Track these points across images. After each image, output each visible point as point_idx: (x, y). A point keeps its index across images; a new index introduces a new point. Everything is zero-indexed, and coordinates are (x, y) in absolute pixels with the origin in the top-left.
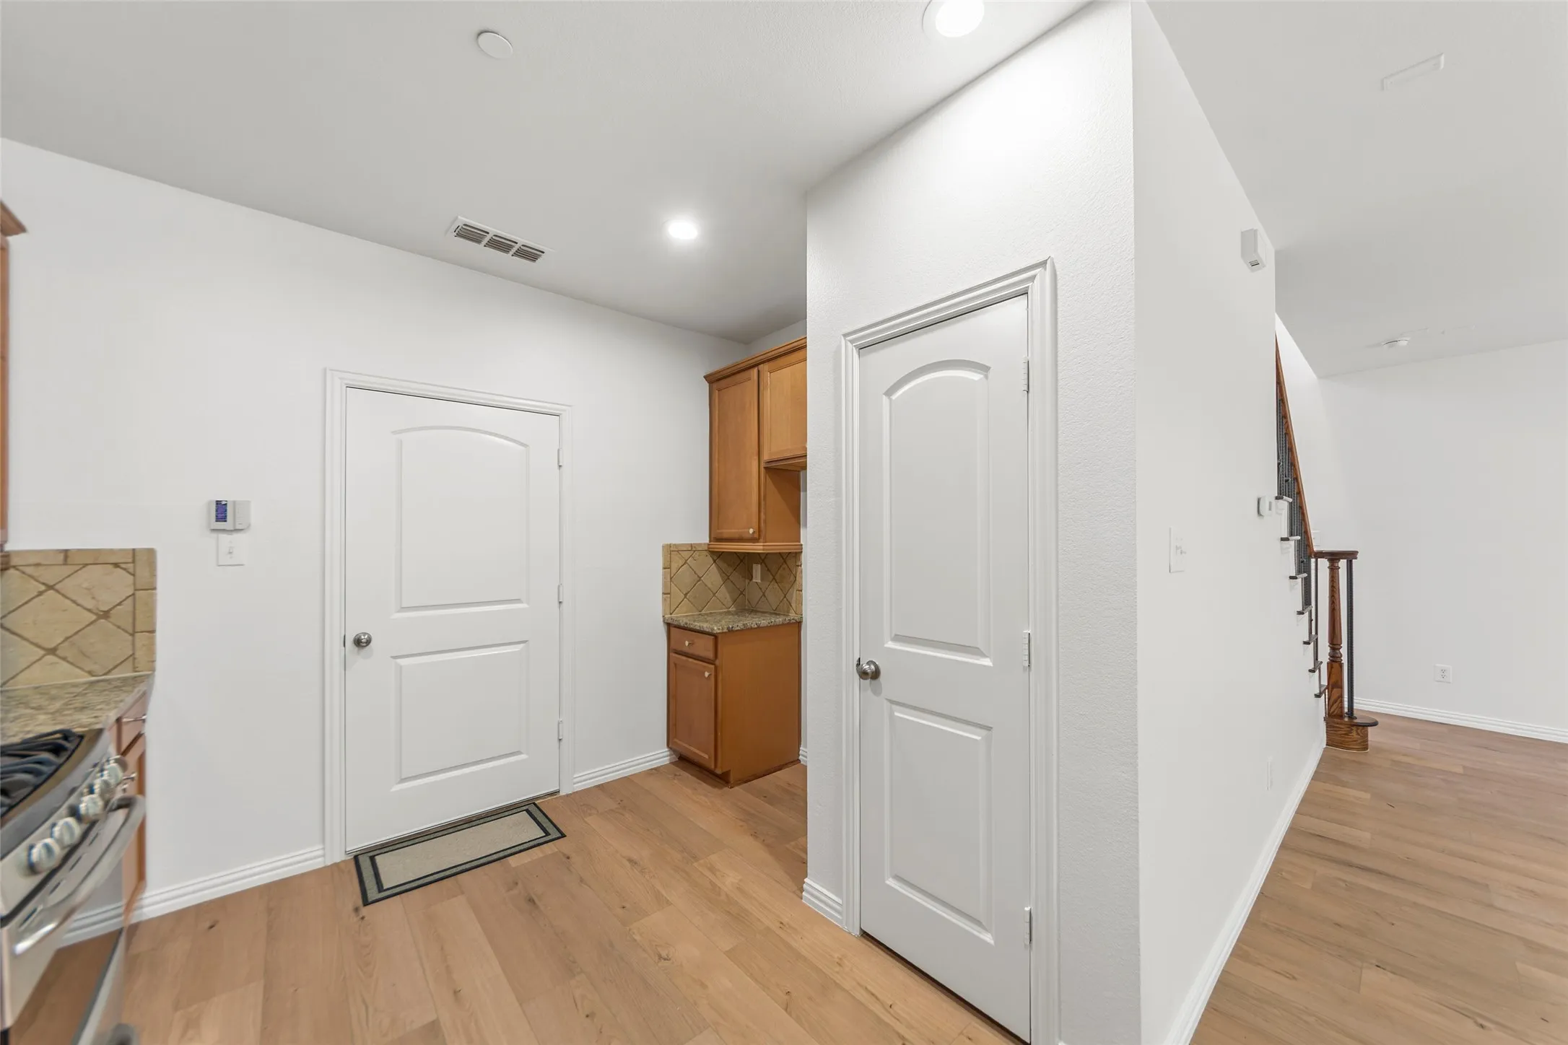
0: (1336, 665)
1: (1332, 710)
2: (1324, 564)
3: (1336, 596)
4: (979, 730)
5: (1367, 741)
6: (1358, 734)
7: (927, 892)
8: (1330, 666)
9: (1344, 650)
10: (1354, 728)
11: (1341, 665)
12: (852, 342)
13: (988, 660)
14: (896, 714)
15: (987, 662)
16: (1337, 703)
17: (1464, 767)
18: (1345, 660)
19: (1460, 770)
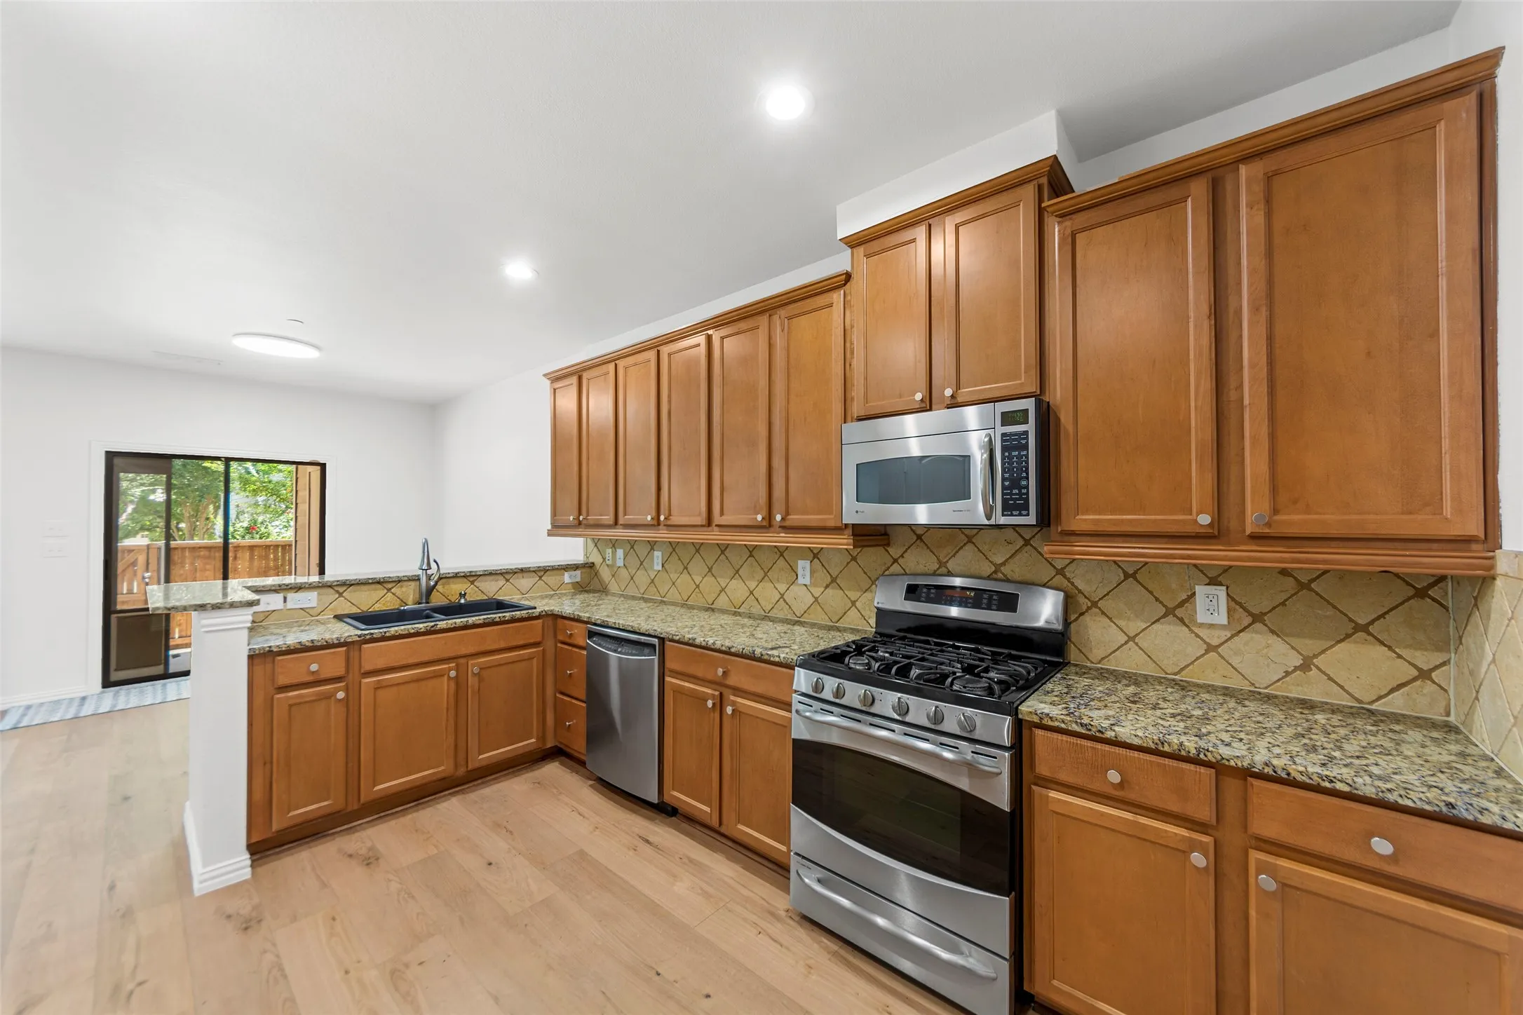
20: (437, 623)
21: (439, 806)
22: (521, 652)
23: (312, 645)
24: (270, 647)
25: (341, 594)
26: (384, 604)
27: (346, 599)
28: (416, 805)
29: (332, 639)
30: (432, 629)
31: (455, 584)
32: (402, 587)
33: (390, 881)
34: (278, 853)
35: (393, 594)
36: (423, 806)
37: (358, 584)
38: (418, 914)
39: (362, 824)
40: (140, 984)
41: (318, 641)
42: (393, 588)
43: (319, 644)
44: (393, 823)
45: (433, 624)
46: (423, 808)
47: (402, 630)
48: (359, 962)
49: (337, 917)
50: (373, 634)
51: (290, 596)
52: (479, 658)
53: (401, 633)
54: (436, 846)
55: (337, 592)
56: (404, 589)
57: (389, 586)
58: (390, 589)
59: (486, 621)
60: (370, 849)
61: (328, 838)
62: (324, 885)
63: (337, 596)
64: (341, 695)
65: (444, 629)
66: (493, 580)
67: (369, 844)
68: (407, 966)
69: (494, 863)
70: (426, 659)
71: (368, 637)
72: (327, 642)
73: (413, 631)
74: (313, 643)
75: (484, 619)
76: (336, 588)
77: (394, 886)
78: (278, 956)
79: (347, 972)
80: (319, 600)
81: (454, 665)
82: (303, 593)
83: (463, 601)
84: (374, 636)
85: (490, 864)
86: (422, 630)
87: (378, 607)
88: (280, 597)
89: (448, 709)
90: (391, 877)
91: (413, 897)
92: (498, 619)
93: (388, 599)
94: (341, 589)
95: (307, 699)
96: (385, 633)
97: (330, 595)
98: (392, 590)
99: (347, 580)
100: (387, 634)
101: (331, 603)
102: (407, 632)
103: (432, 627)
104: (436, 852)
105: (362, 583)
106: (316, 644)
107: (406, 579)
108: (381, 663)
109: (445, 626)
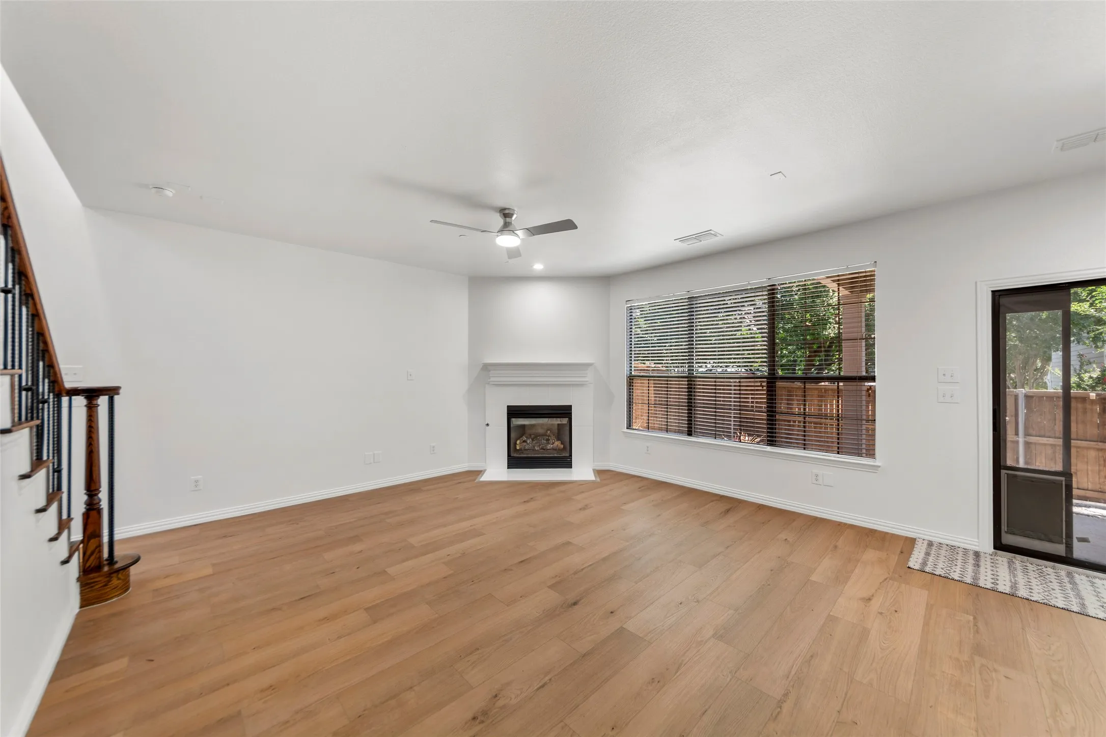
0: (93, 513)
1: (88, 565)
2: (80, 402)
3: (94, 436)
5: (128, 581)
6: (119, 579)
8: (86, 516)
9: (103, 495)
10: (115, 575)
11: (99, 511)
16: (95, 555)
17: (214, 565)
18: (104, 505)
19: (209, 571)
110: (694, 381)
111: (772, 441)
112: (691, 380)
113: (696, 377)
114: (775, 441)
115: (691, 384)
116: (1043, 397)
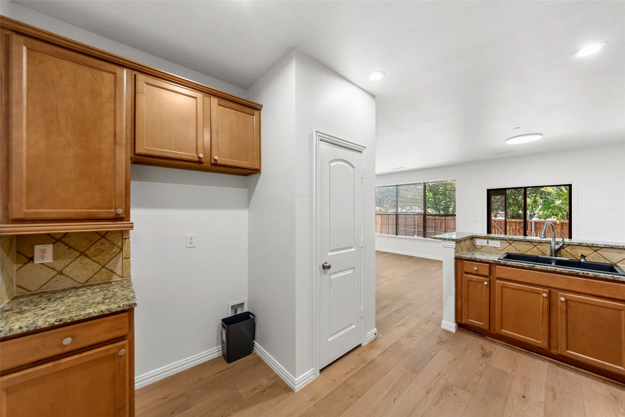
4: (351, 270)
7: (346, 327)
12: (319, 136)
13: (354, 249)
14: (332, 278)
15: (353, 249)
20: (535, 265)
21: (536, 360)
22: (605, 302)
23: (475, 260)
24: (461, 256)
25: (511, 244)
26: (532, 252)
27: (513, 246)
28: (527, 352)
29: (483, 259)
30: (532, 267)
31: (580, 250)
32: (543, 245)
33: (482, 365)
34: (467, 332)
35: (538, 248)
36: (529, 354)
37: (518, 241)
38: (475, 382)
39: (499, 343)
40: (414, 336)
41: (477, 259)
42: (537, 245)
43: (478, 260)
44: (509, 351)
45: (533, 265)
46: (528, 356)
47: (514, 264)
48: (445, 375)
49: (456, 360)
50: (500, 262)
51: (490, 241)
52: (567, 293)
53: (514, 265)
54: (512, 371)
55: (509, 243)
56: (544, 247)
57: (535, 244)
58: (536, 246)
59: (571, 273)
60: (491, 352)
61: (484, 339)
62: (466, 350)
63: (509, 244)
64: (486, 283)
65: (539, 269)
66: (616, 252)
67: (492, 350)
68: (452, 390)
69: (526, 398)
70: (529, 281)
71: (498, 263)
72: (481, 260)
73: (520, 266)
74: (475, 259)
75: (569, 271)
76: (509, 241)
77: (481, 368)
78: (435, 355)
79: (439, 374)
80: (501, 245)
81: (547, 290)
82: (495, 241)
83: (583, 260)
84: (501, 263)
85: (524, 397)
86: (525, 267)
87: (529, 253)
88: (486, 241)
89: (543, 313)
90: (484, 365)
91: (481, 377)
92: (581, 274)
93: (535, 250)
94: (511, 242)
95: (474, 280)
96: (506, 263)
97: (506, 244)
98: (537, 246)
99: (512, 238)
100: (507, 264)
101: (506, 247)
102: (517, 265)
103: (532, 266)
104: (510, 372)
105: (520, 241)
106: (477, 260)
107: (544, 242)
108: (504, 276)
109: (540, 268)
110: (398, 216)
111: (425, 236)
112: (397, 215)
113: (399, 214)
114: (426, 236)
115: (397, 217)
116: (541, 223)
